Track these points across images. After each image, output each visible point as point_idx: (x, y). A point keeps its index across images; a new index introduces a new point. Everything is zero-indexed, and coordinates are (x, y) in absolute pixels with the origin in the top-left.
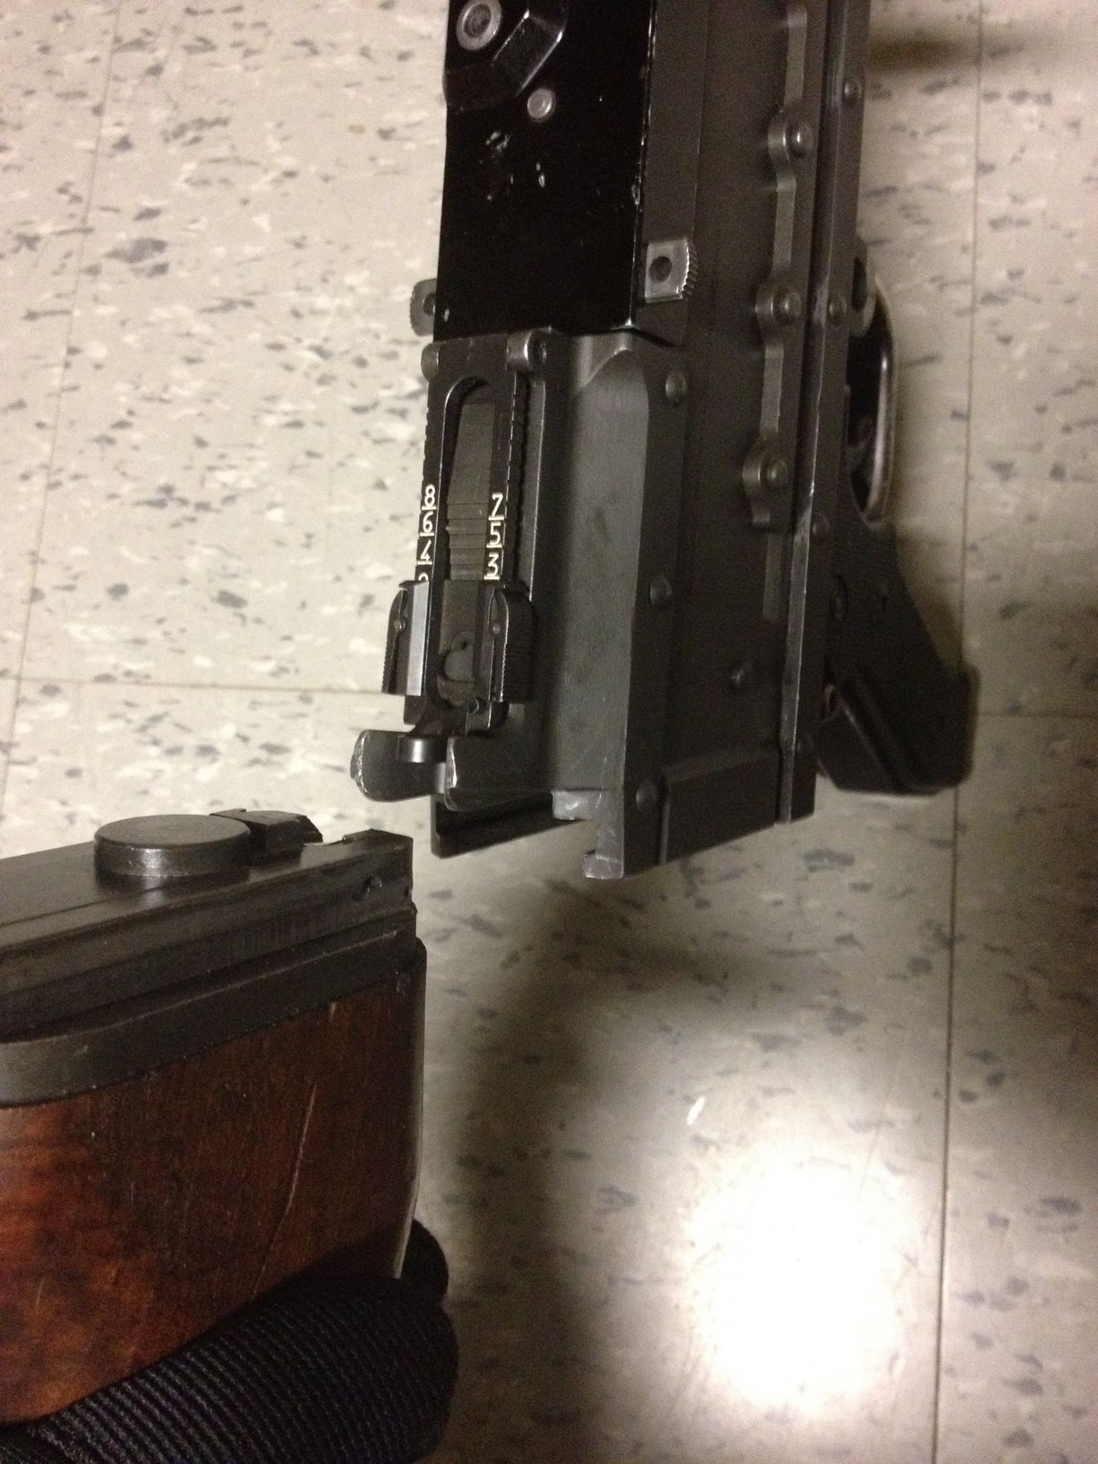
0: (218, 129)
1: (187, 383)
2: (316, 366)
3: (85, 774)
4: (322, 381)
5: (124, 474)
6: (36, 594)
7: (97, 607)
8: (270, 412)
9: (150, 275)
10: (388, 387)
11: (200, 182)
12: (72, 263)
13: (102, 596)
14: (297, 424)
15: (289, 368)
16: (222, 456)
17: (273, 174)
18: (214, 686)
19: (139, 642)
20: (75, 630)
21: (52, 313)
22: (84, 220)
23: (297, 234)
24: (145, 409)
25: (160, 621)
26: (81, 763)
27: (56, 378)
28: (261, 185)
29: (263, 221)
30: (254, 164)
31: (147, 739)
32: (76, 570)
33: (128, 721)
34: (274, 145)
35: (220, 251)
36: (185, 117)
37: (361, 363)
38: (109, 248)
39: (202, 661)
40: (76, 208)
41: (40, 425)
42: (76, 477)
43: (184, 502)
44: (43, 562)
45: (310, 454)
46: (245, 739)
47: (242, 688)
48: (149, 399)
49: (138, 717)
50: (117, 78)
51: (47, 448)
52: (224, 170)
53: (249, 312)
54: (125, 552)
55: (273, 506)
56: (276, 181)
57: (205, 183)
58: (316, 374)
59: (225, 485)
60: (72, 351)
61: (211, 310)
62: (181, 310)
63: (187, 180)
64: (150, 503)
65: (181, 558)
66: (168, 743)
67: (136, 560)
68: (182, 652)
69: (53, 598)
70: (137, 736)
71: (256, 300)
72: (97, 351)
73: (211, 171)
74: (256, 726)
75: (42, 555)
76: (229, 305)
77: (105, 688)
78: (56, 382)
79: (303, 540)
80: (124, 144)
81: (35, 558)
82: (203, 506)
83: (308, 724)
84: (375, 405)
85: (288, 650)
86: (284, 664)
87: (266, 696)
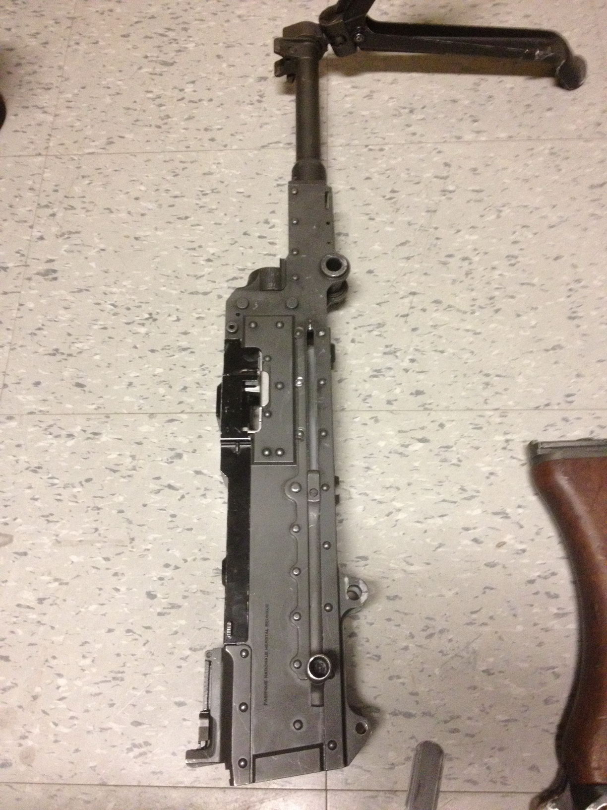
0: (76, 235)
1: (65, 316)
2: (112, 310)
3: (23, 446)
4: (115, 314)
5: (41, 345)
6: (5, 386)
7: (28, 389)
8: (95, 324)
9: (51, 281)
10: (138, 316)
11: (70, 251)
12: (21, 276)
13: (31, 386)
14: (105, 328)
15: (102, 311)
17: (96, 250)
18: (73, 414)
19: (45, 400)
20: (20, 397)
21: (13, 292)
22: (26, 262)
23: (105, 269)
24: (49, 323)
25: (53, 393)
26: (22, 442)
27: (14, 313)
28: (92, 253)
29: (93, 264)
30: (90, 246)
31: (48, 433)
32: (21, 377)
33: (40, 427)
34: (97, 241)
36: (64, 230)
37: (128, 309)
38: (35, 272)
39: (69, 406)
40: (23, 258)
41: (8, 329)
42: (21, 346)
43: (63, 354)
44: (8, 375)
45: (110, 338)
46: (85, 431)
47: (84, 414)
48: (50, 320)
49: (44, 425)
50: (39, 217)
51: (10, 337)
52: (79, 248)
53: (88, 293)
54: (40, 371)
55: (96, 354)
56: (99, 252)
57: (72, 251)
58: (112, 312)
59: (78, 348)
60: (21, 305)
61: (74, 292)
62: (63, 292)
63: (65, 251)
64: (50, 354)
65: (61, 372)
66: (55, 434)
67: (44, 373)
68: (61, 403)
69: (11, 387)
70: (43, 432)
71: (90, 289)
72: (31, 305)
73: (74, 248)
74: (89, 426)
75: (8, 372)
76: (80, 291)
77: (31, 416)
78: (14, 315)
79: (107, 365)
80: (41, 238)
81: (5, 374)
82: (70, 355)
83: (108, 425)
84: (133, 322)
85: (101, 401)
86: (100, 406)
87: (93, 417)
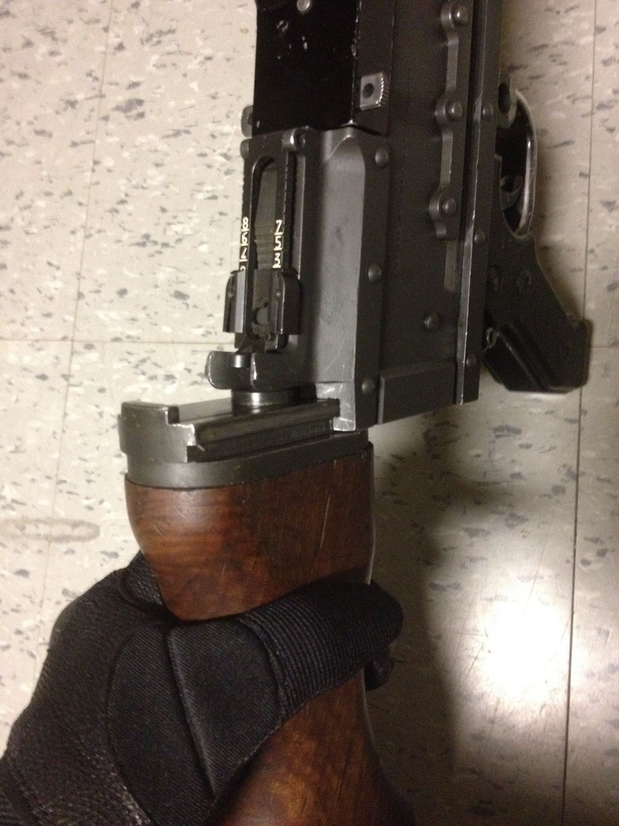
0: (170, 36)
1: (156, 178)
2: (223, 165)
3: (108, 391)
4: (228, 173)
5: (124, 229)
6: (80, 295)
7: (112, 301)
8: (200, 191)
9: (136, 119)
11: (161, 66)
12: (95, 114)
13: (114, 296)
14: (214, 198)
15: (209, 166)
16: (175, 217)
17: (200, 59)
18: (173, 342)
19: (134, 320)
20: (101, 314)
21: (84, 143)
22: (100, 90)
23: (212, 91)
24: (135, 192)
25: (145, 308)
26: (106, 385)
27: (88, 178)
28: (193, 65)
29: (194, 86)
30: (189, 54)
31: (139, 372)
32: (101, 281)
33: (129, 362)
34: (200, 43)
35: (172, 104)
36: (152, 30)
38: (114, 105)
39: (167, 329)
40: (96, 84)
41: (80, 204)
42: (99, 231)
43: (155, 243)
44: (84, 278)
45: (221, 214)
46: (189, 371)
47: (188, 343)
48: (136, 187)
49: (134, 360)
50: (116, 11)
51: (84, 216)
52: (173, 59)
53: (188, 136)
54: (125, 271)
55: (202, 243)
56: (202, 63)
57: (164, 66)
58: (224, 169)
59: (176, 233)
60: (96, 163)
61: (168, 136)
62: (152, 137)
63: (154, 66)
64: (138, 244)
65: (154, 274)
66: (149, 373)
67: (131, 275)
68: (156, 324)
69: (89, 297)
70: (134, 370)
71: (191, 130)
72: (108, 162)
73: (168, 59)
74: (195, 363)
75: (83, 274)
76: (177, 133)
77: (117, 344)
78: (88, 181)
79: (218, 261)
80: (121, 47)
81: (79, 276)
82: (165, 245)
85: (211, 321)
86: (209, 330)
87: (200, 347)
